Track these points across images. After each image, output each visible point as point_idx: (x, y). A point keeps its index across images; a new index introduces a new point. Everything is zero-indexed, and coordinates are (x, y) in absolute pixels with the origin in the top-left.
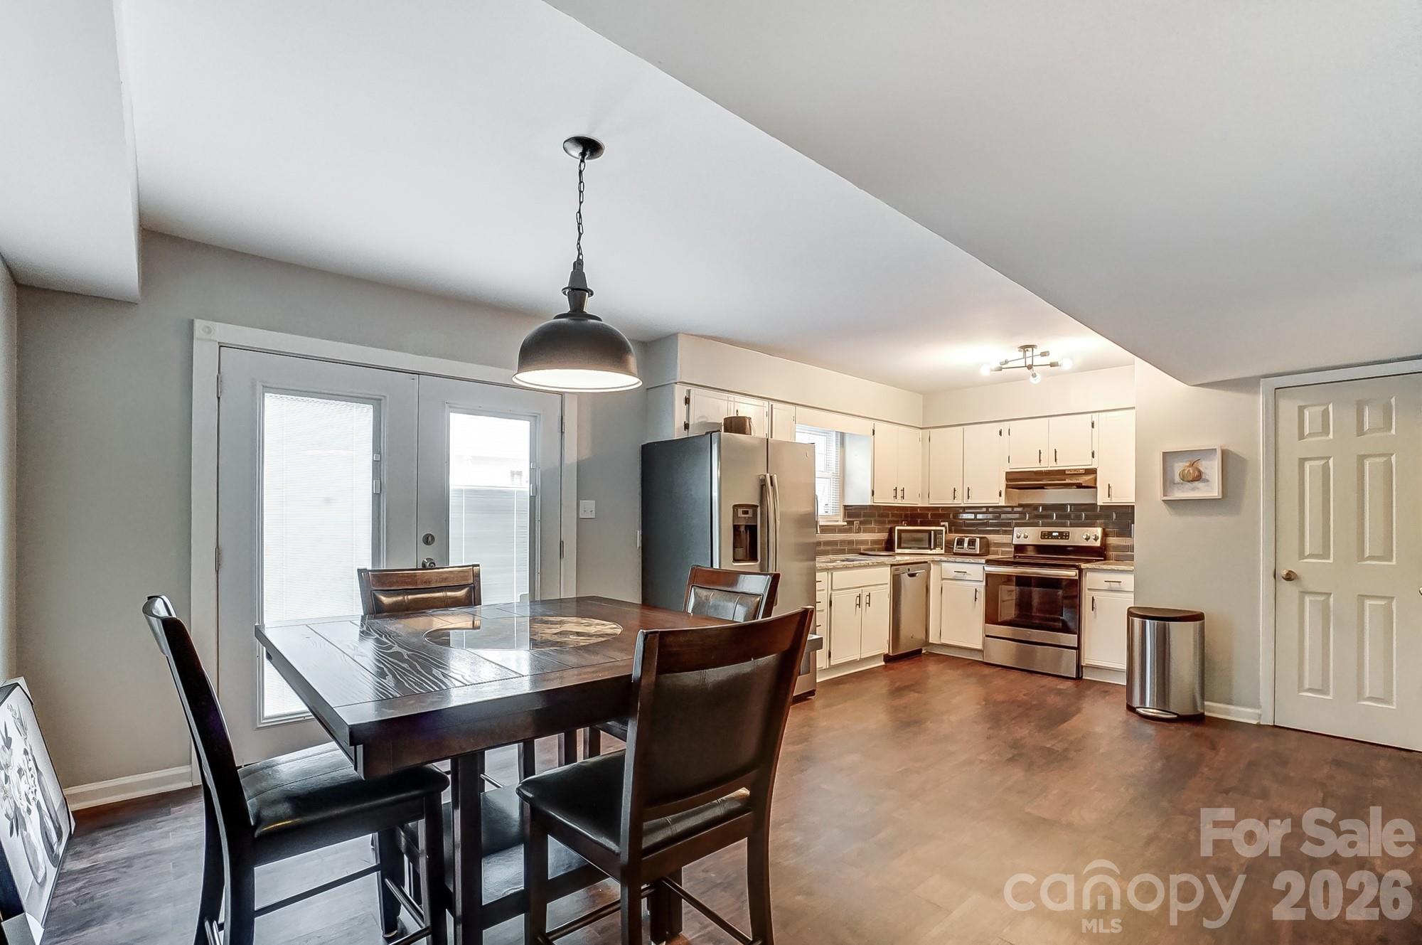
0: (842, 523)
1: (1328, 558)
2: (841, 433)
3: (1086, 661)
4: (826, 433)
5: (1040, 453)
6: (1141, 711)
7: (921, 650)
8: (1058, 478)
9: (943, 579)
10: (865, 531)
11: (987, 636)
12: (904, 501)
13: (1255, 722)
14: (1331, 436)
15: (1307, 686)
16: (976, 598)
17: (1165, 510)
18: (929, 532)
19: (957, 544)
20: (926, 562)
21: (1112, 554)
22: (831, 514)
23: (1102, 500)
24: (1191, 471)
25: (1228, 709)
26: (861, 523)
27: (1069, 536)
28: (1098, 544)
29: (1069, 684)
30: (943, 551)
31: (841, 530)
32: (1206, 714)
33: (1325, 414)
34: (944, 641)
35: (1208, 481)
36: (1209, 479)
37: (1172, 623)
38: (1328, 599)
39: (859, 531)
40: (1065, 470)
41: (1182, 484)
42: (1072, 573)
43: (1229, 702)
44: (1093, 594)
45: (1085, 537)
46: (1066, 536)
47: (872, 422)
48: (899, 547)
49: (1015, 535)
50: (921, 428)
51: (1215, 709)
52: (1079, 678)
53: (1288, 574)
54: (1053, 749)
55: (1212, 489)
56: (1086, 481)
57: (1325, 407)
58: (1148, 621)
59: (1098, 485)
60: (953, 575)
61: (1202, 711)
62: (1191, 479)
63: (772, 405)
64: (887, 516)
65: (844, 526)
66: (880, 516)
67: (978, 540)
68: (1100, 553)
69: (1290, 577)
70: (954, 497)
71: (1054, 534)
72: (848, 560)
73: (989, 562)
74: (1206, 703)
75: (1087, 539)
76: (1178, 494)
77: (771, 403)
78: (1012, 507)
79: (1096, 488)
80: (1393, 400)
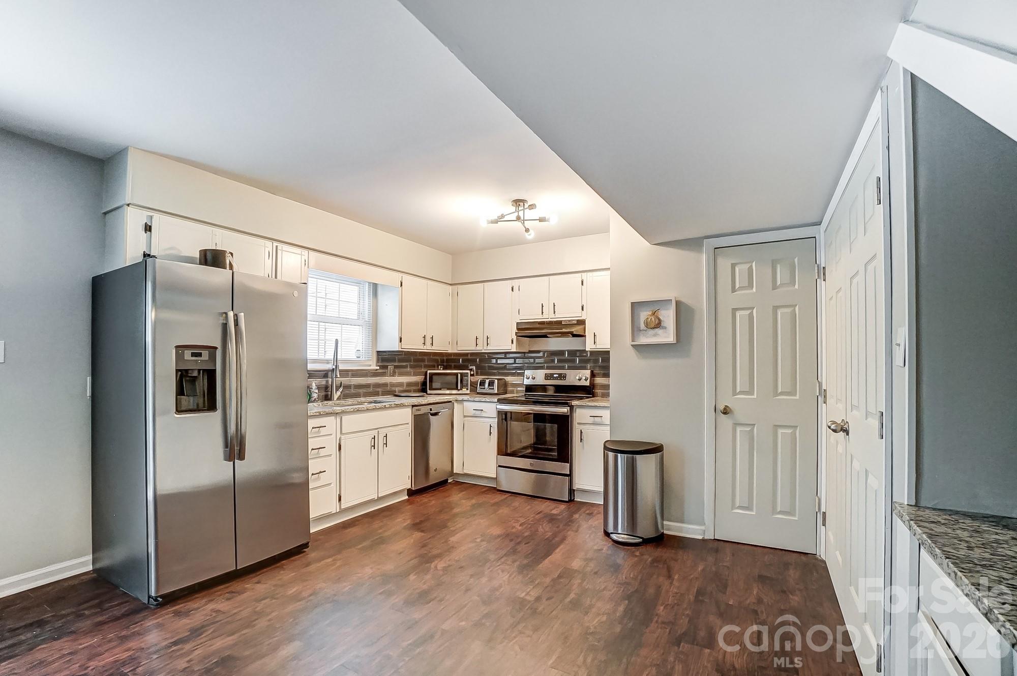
0: (374, 367)
1: (753, 394)
2: (373, 283)
3: (576, 486)
4: (358, 283)
5: (542, 306)
6: (614, 536)
7: (447, 480)
8: (557, 328)
9: (465, 416)
10: (401, 374)
11: (500, 466)
12: (433, 348)
13: (700, 537)
14: (754, 290)
15: (738, 505)
16: (490, 433)
17: (632, 352)
18: (456, 374)
19: (480, 385)
20: (451, 402)
21: (598, 391)
22: (364, 359)
23: (589, 346)
24: (653, 319)
25: (682, 527)
26: (396, 367)
27: (565, 377)
28: (587, 383)
29: (563, 507)
30: (468, 392)
31: (375, 374)
32: (666, 532)
33: (750, 269)
34: (466, 471)
35: (665, 328)
36: (667, 327)
37: (638, 456)
38: (754, 427)
39: (393, 375)
40: (561, 321)
41: (646, 330)
42: (564, 410)
43: (682, 522)
44: (582, 427)
45: (577, 378)
46: (564, 377)
47: (401, 275)
48: (431, 389)
49: (525, 376)
50: (451, 285)
51: (672, 528)
52: (571, 500)
53: (725, 409)
54: (525, 599)
55: (667, 336)
56: (576, 331)
57: (750, 264)
58: (619, 455)
59: (587, 334)
60: (473, 413)
61: (662, 531)
62: (653, 326)
63: (277, 246)
64: (423, 361)
65: (377, 370)
66: (415, 361)
67: (496, 381)
68: (588, 391)
69: (726, 411)
70: (477, 344)
71: (555, 376)
72: (375, 402)
73: (500, 401)
74: (665, 523)
75: (580, 380)
76: (643, 340)
77: (275, 244)
78: (524, 353)
79: (584, 336)
80: (796, 260)
